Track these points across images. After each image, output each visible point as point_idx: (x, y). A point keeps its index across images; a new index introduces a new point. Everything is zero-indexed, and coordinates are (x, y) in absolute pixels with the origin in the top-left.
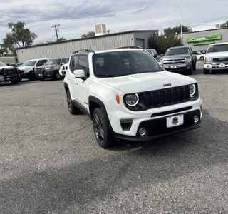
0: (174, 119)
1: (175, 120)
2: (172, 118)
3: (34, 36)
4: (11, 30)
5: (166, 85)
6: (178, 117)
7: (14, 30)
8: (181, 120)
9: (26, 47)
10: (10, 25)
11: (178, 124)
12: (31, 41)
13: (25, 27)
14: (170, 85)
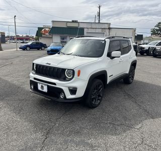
1: (42, 87)
6: (44, 86)
11: (44, 91)
14: (49, 64)
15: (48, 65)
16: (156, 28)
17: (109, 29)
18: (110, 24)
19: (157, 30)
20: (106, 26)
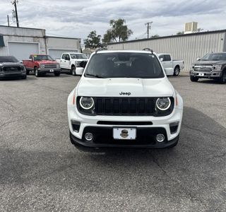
0: (123, 131)
1: (124, 133)
2: (121, 130)
3: (131, 32)
4: (112, 26)
5: (124, 94)
6: (129, 130)
7: (114, 26)
8: (132, 134)
9: (122, 43)
10: (112, 22)
11: (128, 138)
12: (127, 38)
13: (124, 24)
14: (129, 94)
15: (125, 96)
16: (89, 39)
17: (45, 37)
18: (45, 30)
19: (91, 42)
20: (39, 34)
